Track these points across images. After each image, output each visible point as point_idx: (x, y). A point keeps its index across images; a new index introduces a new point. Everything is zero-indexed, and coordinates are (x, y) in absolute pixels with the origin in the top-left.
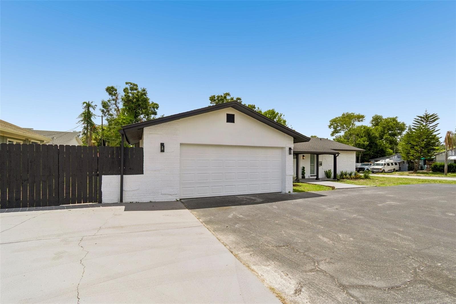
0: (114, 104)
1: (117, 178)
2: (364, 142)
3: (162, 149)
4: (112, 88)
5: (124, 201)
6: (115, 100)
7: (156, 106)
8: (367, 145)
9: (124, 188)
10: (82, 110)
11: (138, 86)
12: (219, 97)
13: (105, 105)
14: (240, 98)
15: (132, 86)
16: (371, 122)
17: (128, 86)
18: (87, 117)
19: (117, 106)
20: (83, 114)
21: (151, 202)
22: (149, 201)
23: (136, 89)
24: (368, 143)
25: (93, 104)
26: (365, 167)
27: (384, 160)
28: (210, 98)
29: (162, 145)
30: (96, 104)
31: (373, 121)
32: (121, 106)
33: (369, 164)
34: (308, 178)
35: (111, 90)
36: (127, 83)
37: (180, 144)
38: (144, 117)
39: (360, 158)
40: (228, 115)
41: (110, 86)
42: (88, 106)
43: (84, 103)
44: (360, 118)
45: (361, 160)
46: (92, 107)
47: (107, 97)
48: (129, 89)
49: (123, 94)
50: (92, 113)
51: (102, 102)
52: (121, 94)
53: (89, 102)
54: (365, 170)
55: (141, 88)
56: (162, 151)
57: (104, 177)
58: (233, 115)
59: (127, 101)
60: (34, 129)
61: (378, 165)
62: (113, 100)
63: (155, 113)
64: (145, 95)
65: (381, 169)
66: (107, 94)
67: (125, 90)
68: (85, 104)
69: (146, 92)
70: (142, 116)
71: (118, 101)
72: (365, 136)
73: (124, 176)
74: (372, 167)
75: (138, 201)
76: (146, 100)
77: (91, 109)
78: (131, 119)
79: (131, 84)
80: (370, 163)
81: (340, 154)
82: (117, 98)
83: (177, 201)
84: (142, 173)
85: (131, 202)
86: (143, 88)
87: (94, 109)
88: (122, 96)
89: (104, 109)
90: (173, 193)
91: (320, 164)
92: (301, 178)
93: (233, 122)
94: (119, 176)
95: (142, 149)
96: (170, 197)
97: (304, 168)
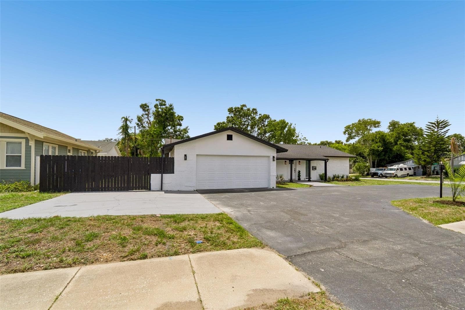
0: (147, 118)
2: (378, 147)
3: (186, 158)
4: (145, 105)
5: (163, 189)
6: (148, 115)
7: (181, 118)
8: (382, 150)
9: (163, 182)
10: (121, 124)
11: (166, 102)
12: (236, 108)
13: (140, 119)
14: (255, 109)
15: (161, 102)
16: (388, 128)
17: (158, 103)
18: (125, 129)
19: (149, 120)
20: (122, 126)
21: (178, 191)
22: (177, 190)
23: (165, 105)
24: (382, 148)
25: (130, 119)
26: (378, 172)
27: (397, 165)
28: (228, 109)
29: (185, 155)
30: (132, 119)
31: (389, 127)
32: (152, 119)
33: (383, 169)
34: (304, 180)
35: (144, 107)
36: (157, 100)
37: (196, 155)
38: (171, 129)
39: (376, 163)
40: (228, 135)
41: (144, 103)
42: (126, 120)
43: (122, 118)
44: (376, 124)
45: (377, 165)
46: (129, 121)
47: (141, 112)
48: (159, 105)
49: (154, 109)
50: (129, 126)
51: (138, 117)
52: (152, 109)
53: (126, 117)
54: (379, 175)
55: (169, 104)
56: (186, 159)
57: (152, 175)
58: (232, 135)
59: (157, 115)
61: (391, 170)
62: (146, 115)
63: (180, 125)
64: (172, 110)
65: (393, 174)
66: (141, 110)
67: (156, 106)
68: (123, 119)
69: (173, 107)
70: (169, 128)
71: (149, 115)
72: (380, 142)
73: (163, 175)
74: (385, 172)
75: (171, 190)
76: (173, 114)
77: (128, 123)
78: (161, 130)
79: (160, 100)
81: (329, 160)
82: (149, 113)
83: (195, 191)
84: (173, 173)
85: (167, 190)
86: (171, 104)
87: (130, 122)
88: (153, 111)
89: (138, 122)
90: (192, 186)
91: (314, 169)
92: (297, 180)
93: (232, 140)
94: (160, 175)
95: (173, 158)
96: (190, 188)
97: (300, 172)
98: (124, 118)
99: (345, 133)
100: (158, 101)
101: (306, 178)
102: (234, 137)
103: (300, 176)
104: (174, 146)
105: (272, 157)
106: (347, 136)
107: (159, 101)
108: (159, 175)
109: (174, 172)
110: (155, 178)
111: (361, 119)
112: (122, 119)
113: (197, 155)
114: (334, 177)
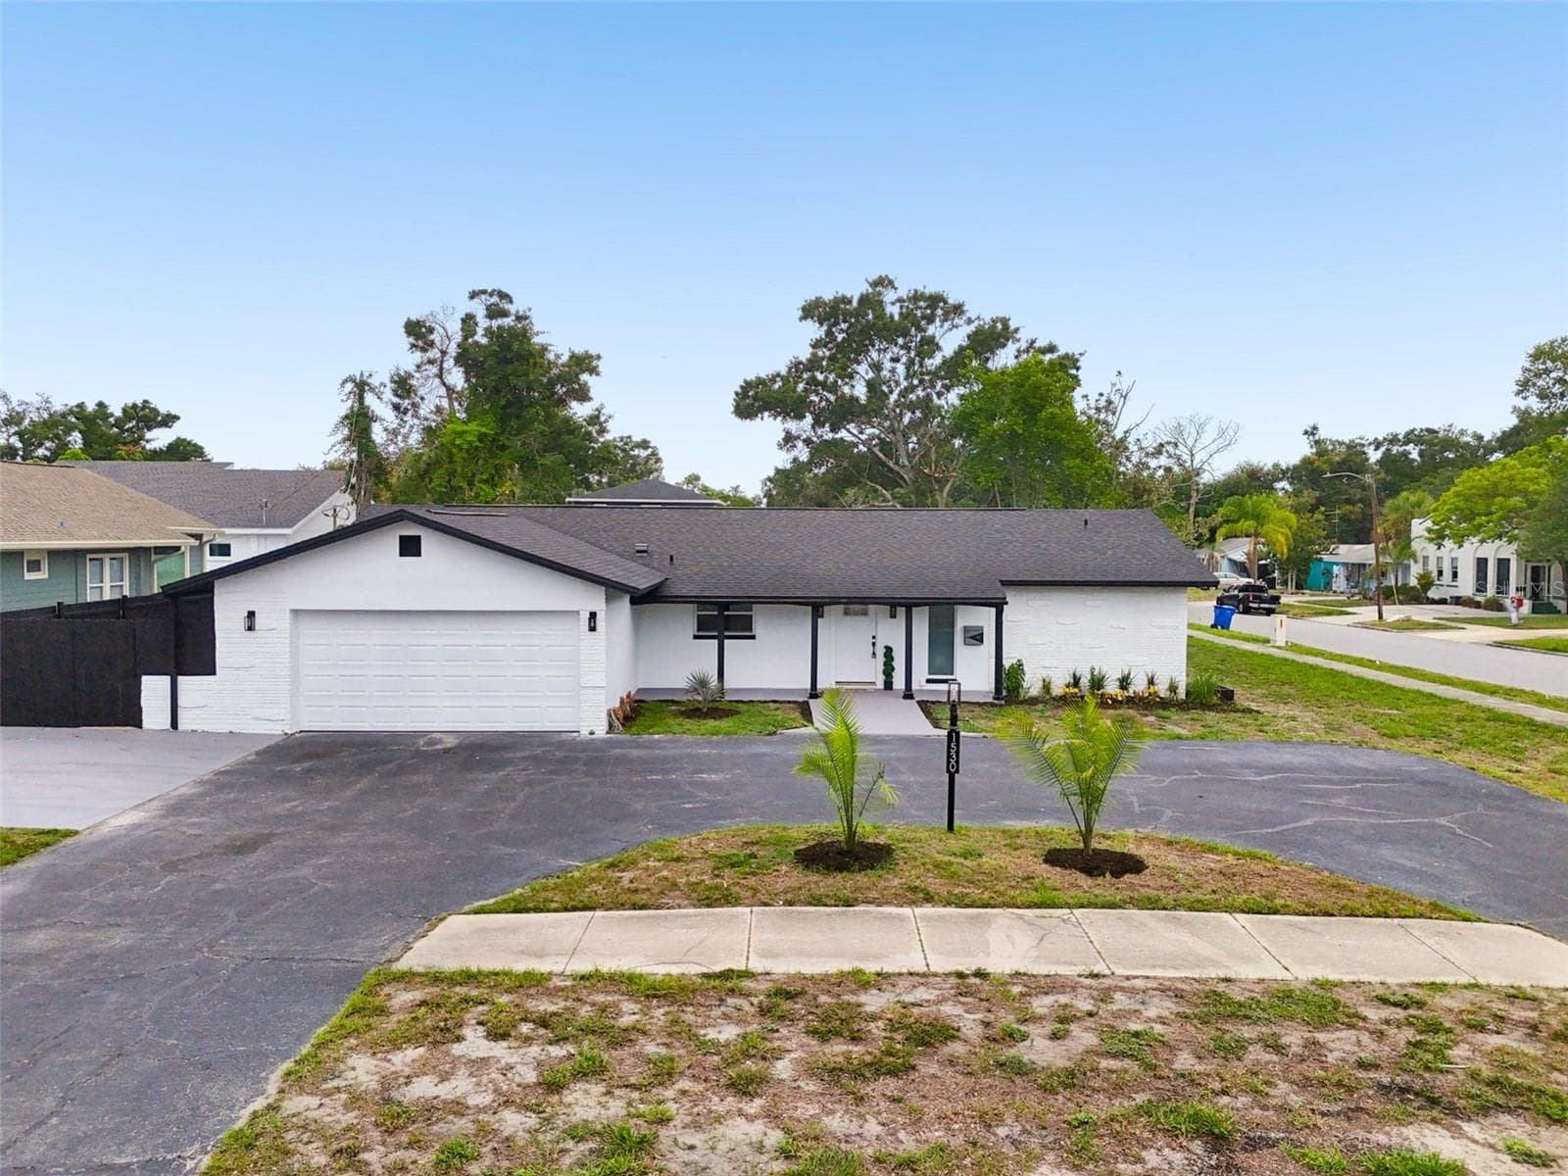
0: (435, 377)
3: (251, 623)
4: (421, 322)
5: (179, 727)
6: (438, 362)
7: (585, 365)
9: (181, 702)
10: (340, 406)
11: (511, 300)
12: (842, 300)
13: (403, 386)
15: (495, 299)
17: (476, 306)
18: (359, 423)
19: (443, 383)
20: (347, 417)
21: (233, 732)
22: (229, 731)
23: (504, 315)
25: (372, 382)
29: (251, 615)
34: (918, 687)
36: (473, 295)
37: (290, 612)
41: (414, 317)
42: (361, 387)
43: (345, 382)
46: (372, 390)
47: (407, 355)
48: (480, 315)
50: (373, 411)
53: (362, 375)
55: (517, 311)
56: (251, 628)
57: (145, 679)
58: (419, 537)
60: (237, 467)
62: (432, 363)
63: (584, 395)
64: (532, 336)
66: (406, 341)
67: (466, 323)
68: (349, 386)
69: (530, 324)
71: (445, 365)
73: (180, 678)
75: (206, 728)
77: (369, 399)
79: (489, 295)
82: (442, 353)
83: (286, 734)
84: (213, 673)
85: (194, 731)
86: (524, 312)
87: (376, 398)
90: (277, 717)
91: (973, 638)
92: (880, 685)
93: (419, 554)
94: (167, 679)
96: (271, 725)
97: (889, 650)
98: (354, 381)
100: (476, 300)
101: (929, 681)
102: (426, 545)
103: (893, 669)
104: (213, 583)
105: (585, 616)
107: (483, 297)
108: (165, 681)
109: (215, 669)
110: (154, 689)
112: (343, 384)
113: (296, 612)
114: (1076, 682)
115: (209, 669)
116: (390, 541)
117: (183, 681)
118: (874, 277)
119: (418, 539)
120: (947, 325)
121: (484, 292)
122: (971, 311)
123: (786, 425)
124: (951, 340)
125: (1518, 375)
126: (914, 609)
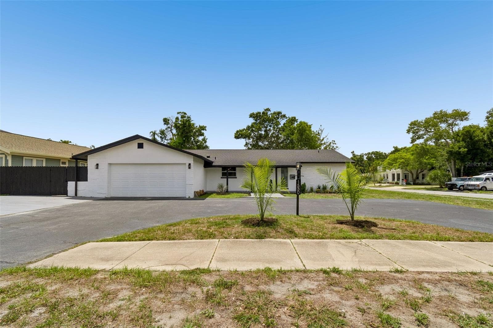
1: (74, 183)
2: (460, 148)
5: (77, 196)
8: (465, 152)
9: (78, 189)
11: (186, 114)
12: (258, 113)
13: (162, 133)
15: (183, 114)
19: (172, 132)
21: (91, 197)
22: (90, 196)
23: (185, 117)
24: (466, 150)
26: (456, 183)
27: (488, 174)
28: (250, 115)
29: (97, 165)
32: (175, 132)
33: (466, 179)
35: (166, 121)
36: (178, 113)
40: (138, 144)
41: (165, 117)
44: (463, 116)
45: (463, 173)
46: (156, 134)
48: (180, 117)
51: (161, 130)
54: (458, 187)
56: (97, 168)
57: (69, 182)
58: (143, 143)
61: (478, 179)
62: (169, 128)
63: (202, 135)
64: (191, 121)
65: (478, 185)
66: (164, 124)
67: (176, 119)
68: (152, 133)
69: (191, 118)
71: (172, 128)
72: (463, 140)
73: (78, 182)
74: (467, 183)
75: (85, 196)
80: (468, 178)
84: (87, 181)
85: (81, 197)
86: (189, 116)
90: (104, 193)
93: (143, 148)
95: (87, 167)
96: (102, 195)
97: (271, 181)
98: (153, 132)
99: (408, 132)
100: (179, 114)
102: (145, 145)
104: (87, 156)
105: (187, 165)
106: (411, 135)
107: (180, 114)
109: (87, 179)
110: (71, 185)
111: (438, 110)
112: (150, 133)
113: (109, 164)
114: (319, 188)
115: (86, 179)
116: (135, 144)
117: (79, 183)
118: (265, 108)
119: (143, 144)
120: (281, 119)
121: (180, 112)
122: (287, 116)
123: (246, 141)
124: (282, 122)
125: (408, 128)
126: (278, 169)
